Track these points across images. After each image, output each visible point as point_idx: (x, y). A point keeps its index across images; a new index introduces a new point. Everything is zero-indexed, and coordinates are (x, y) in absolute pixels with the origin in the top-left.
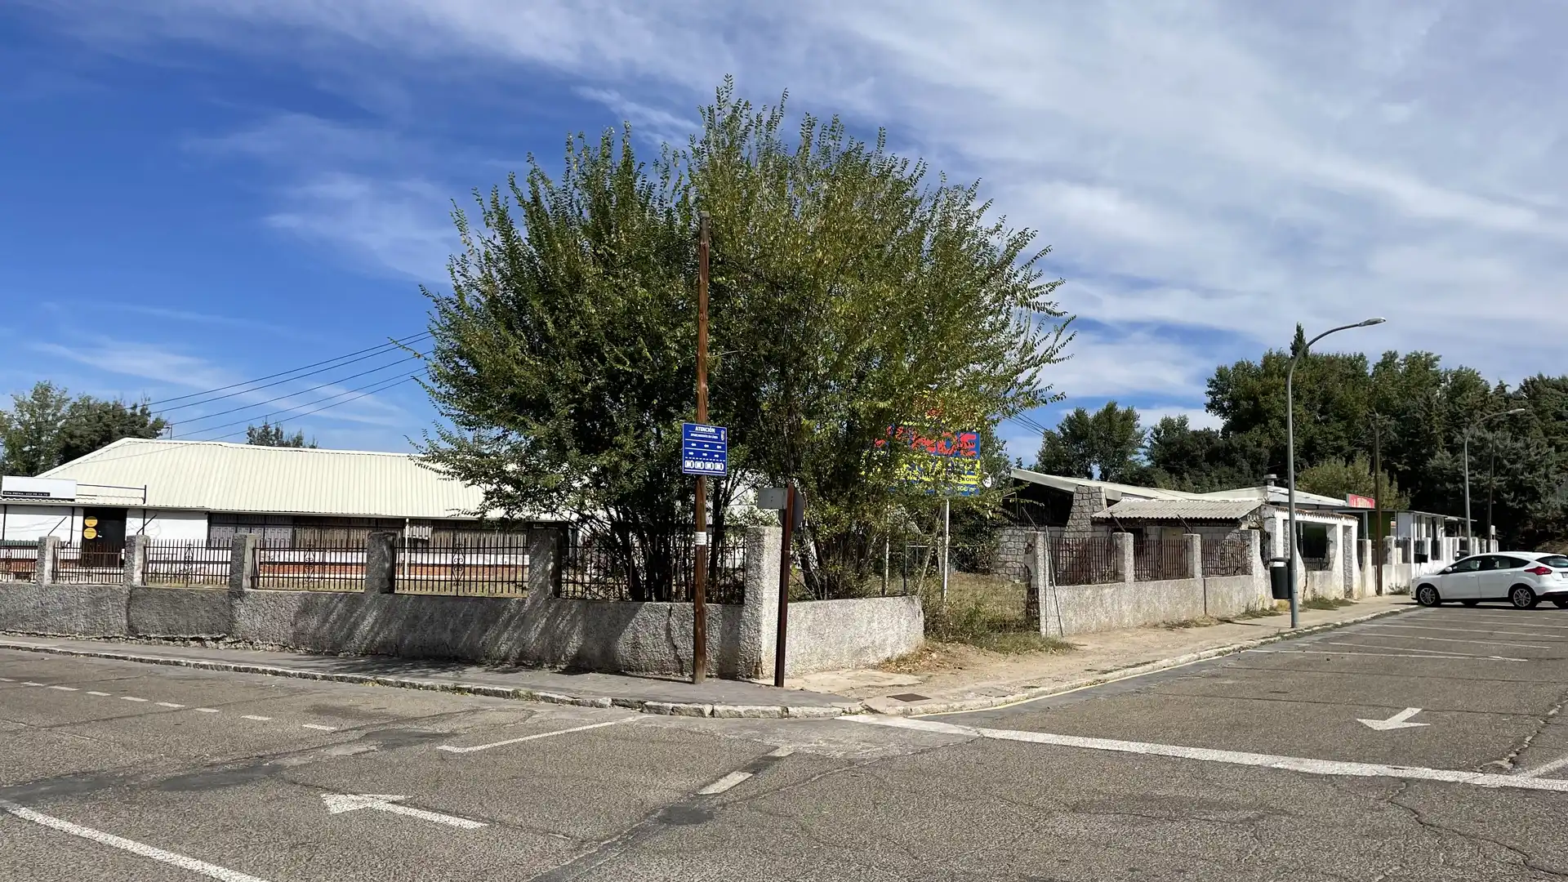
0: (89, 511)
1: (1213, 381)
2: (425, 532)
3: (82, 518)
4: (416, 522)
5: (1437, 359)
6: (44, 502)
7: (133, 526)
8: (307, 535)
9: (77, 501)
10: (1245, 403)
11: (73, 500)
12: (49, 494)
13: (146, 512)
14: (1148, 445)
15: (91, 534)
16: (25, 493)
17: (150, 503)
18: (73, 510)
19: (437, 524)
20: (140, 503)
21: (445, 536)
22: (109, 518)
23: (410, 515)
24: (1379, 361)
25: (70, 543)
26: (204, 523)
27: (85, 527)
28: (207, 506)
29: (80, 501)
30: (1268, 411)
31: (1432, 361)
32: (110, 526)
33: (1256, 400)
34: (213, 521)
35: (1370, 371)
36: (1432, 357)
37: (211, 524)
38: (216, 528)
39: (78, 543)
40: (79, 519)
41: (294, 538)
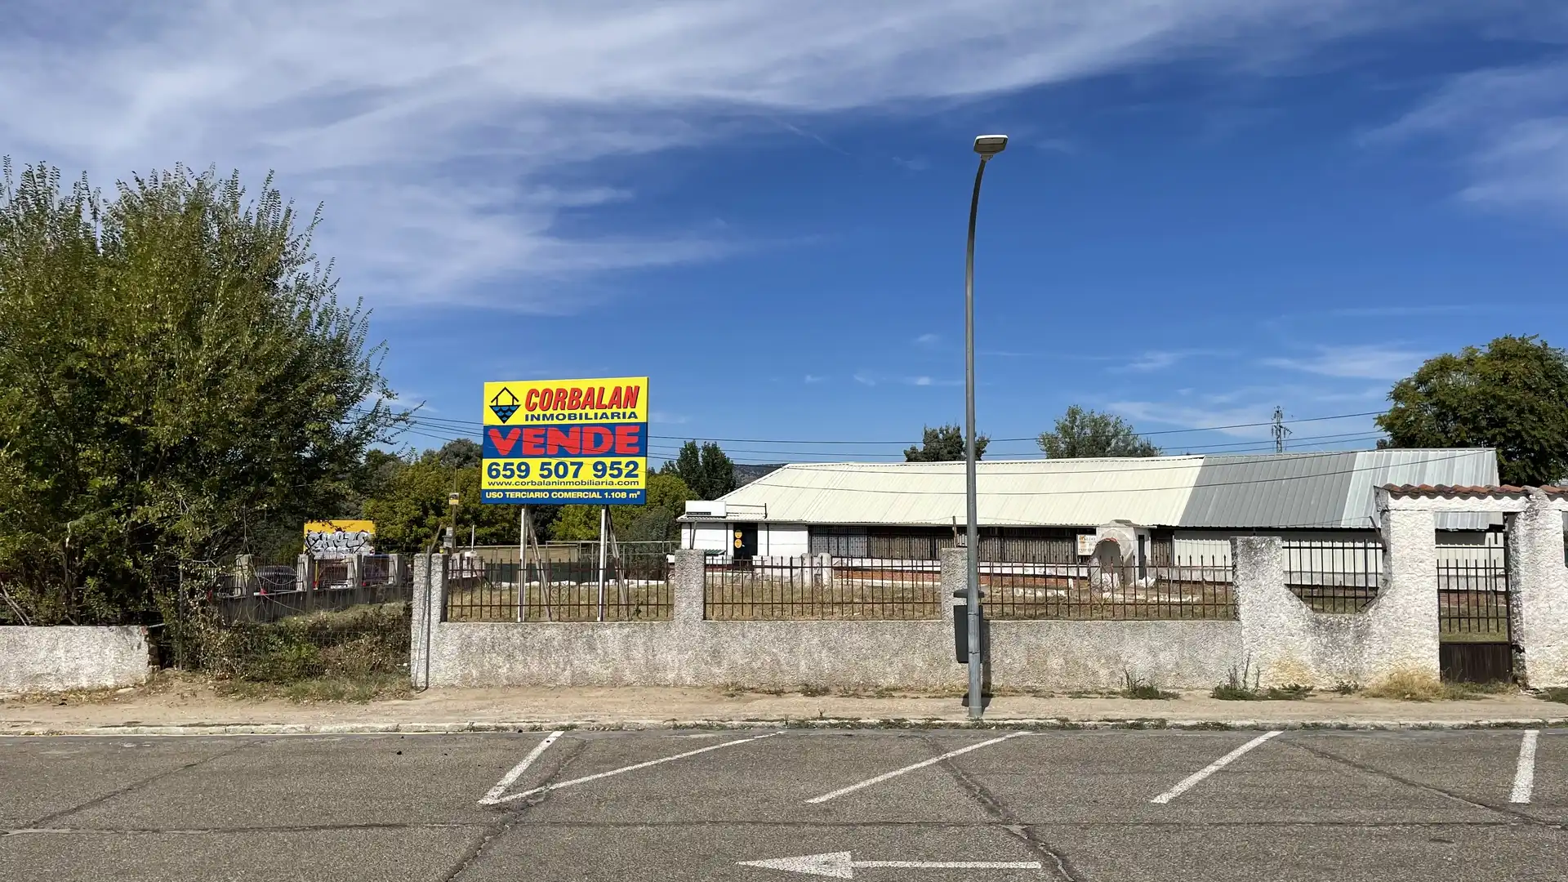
0: (738, 526)
6: (707, 519)
7: (762, 535)
8: (880, 543)
9: (728, 518)
11: (724, 517)
12: (710, 513)
13: (770, 526)
15: (739, 544)
16: (699, 514)
17: (771, 518)
18: (726, 525)
19: (985, 532)
20: (764, 518)
22: (748, 531)
25: (727, 551)
26: (806, 533)
27: (735, 539)
28: (806, 520)
29: (730, 518)
32: (748, 536)
34: (811, 531)
37: (811, 534)
38: (815, 538)
39: (731, 552)
40: (731, 532)
41: (869, 547)
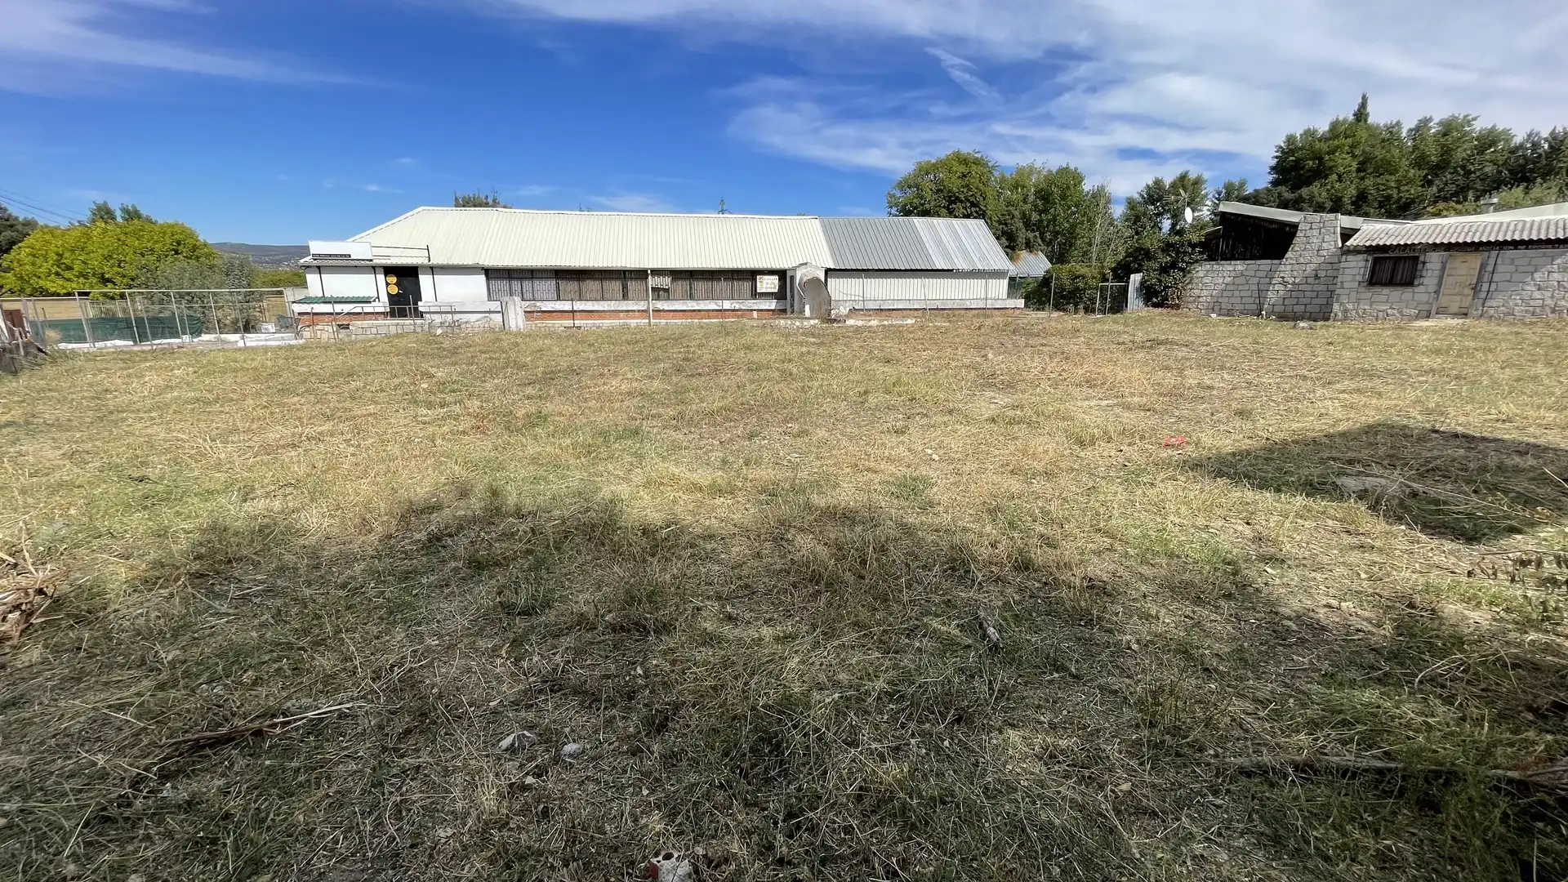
0: (389, 270)
1: (1281, 147)
2: (666, 282)
3: (383, 276)
4: (656, 272)
5: (1474, 119)
6: (345, 263)
7: (425, 280)
8: (570, 286)
9: (374, 261)
10: (1311, 163)
11: (371, 260)
12: (350, 256)
13: (433, 270)
14: (1210, 204)
15: (394, 290)
16: (330, 255)
17: (435, 261)
18: (374, 269)
19: (677, 274)
20: (426, 262)
21: (682, 286)
22: (406, 276)
23: (651, 267)
24: (1413, 126)
25: (378, 298)
26: (483, 277)
27: (388, 284)
28: (481, 263)
29: (377, 261)
30: (1330, 168)
31: (1469, 122)
32: (407, 282)
33: (1321, 159)
34: (490, 276)
35: (1404, 135)
36: (1470, 117)
37: (488, 278)
38: (493, 282)
39: (384, 298)
40: (381, 277)
41: (558, 289)
